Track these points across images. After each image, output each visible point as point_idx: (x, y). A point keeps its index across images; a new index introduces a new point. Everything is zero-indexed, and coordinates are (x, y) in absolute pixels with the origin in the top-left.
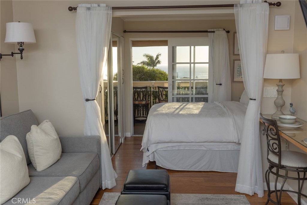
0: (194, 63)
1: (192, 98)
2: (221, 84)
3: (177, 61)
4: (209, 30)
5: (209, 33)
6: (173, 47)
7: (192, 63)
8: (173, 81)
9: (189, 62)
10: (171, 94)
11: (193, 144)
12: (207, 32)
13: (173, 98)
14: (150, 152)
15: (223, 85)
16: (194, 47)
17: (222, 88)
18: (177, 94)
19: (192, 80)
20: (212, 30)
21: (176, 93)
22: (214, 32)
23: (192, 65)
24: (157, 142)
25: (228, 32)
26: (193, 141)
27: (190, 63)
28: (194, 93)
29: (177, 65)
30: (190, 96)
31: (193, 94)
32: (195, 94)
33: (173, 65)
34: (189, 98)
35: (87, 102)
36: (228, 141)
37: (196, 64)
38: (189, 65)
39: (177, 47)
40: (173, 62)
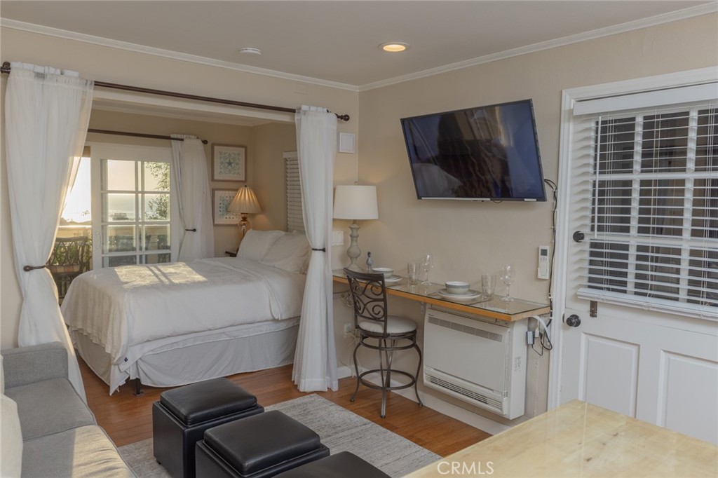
0: (143, 192)
1: (141, 256)
2: (194, 230)
3: (109, 189)
4: (172, 136)
5: (172, 141)
6: (101, 160)
7: (140, 192)
8: (102, 226)
9: (134, 190)
10: (99, 250)
11: (206, 333)
12: (168, 138)
13: (103, 258)
14: (131, 362)
15: (199, 230)
16: (143, 164)
17: (197, 235)
18: (110, 251)
19: (140, 223)
20: (179, 136)
21: (108, 247)
22: (182, 140)
23: (140, 195)
24: (147, 339)
25: (205, 142)
26: (210, 327)
27: (137, 192)
28: (144, 245)
29: (109, 194)
30: (138, 253)
31: (141, 249)
32: (147, 249)
33: (102, 194)
34: (135, 256)
35: (27, 273)
36: (264, 319)
37: (146, 195)
38: (134, 195)
39: (108, 161)
40: (102, 189)
